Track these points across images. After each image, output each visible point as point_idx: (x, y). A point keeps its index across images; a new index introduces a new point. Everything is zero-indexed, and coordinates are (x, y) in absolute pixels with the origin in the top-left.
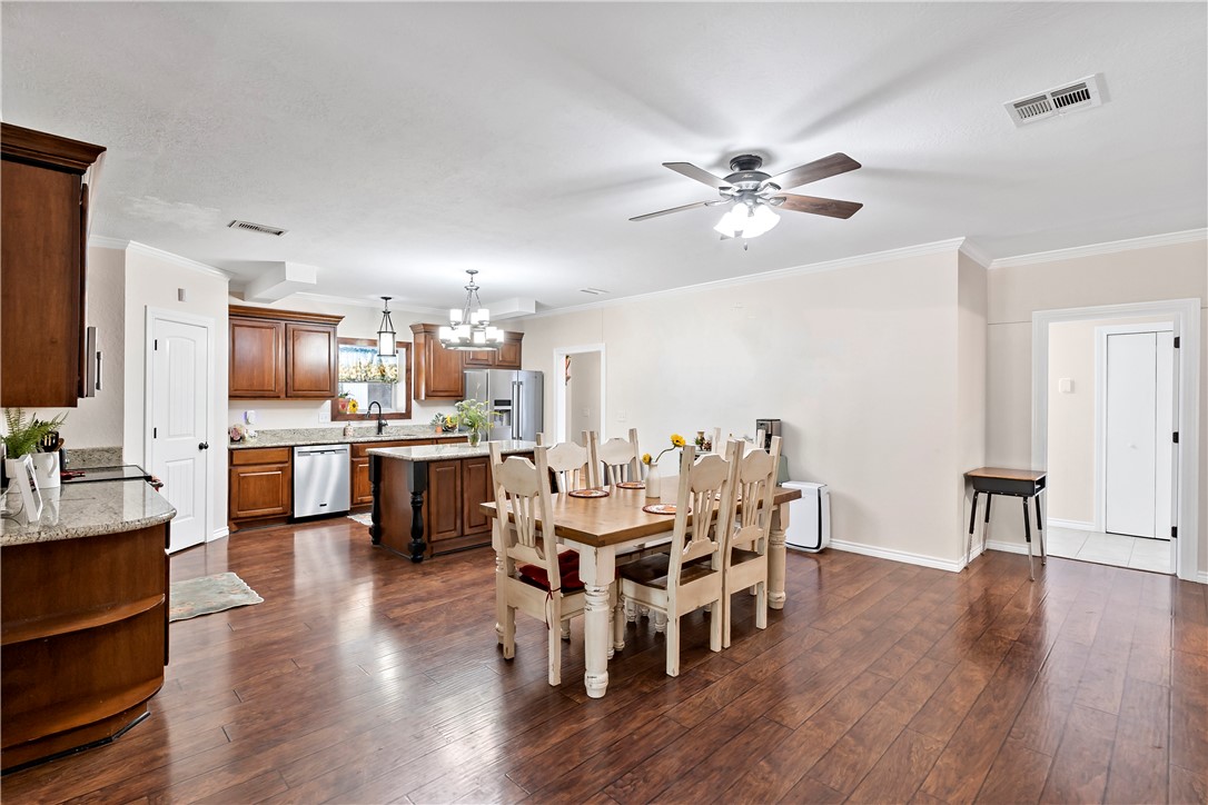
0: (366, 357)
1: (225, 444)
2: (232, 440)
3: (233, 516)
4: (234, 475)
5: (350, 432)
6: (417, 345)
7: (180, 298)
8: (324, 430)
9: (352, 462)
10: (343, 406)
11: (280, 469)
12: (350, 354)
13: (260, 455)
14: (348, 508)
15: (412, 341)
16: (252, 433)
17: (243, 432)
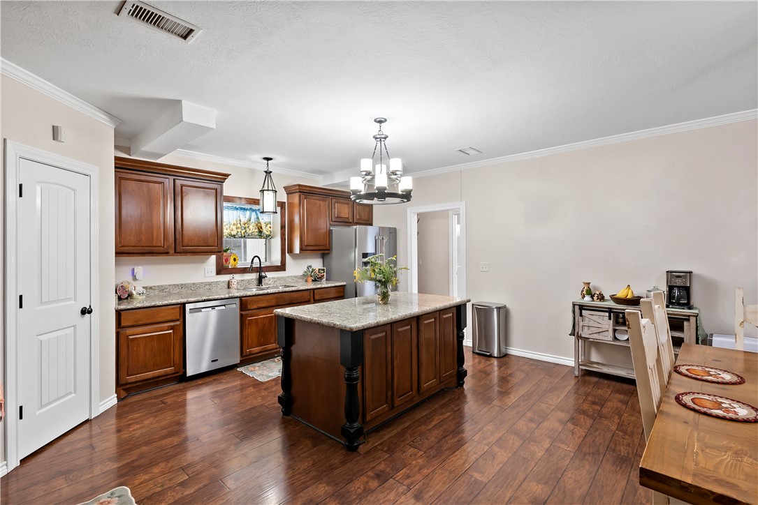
0: (245, 215)
1: (112, 304)
2: (120, 298)
3: (122, 382)
4: (121, 337)
5: (234, 285)
6: (290, 205)
7: (55, 137)
8: (210, 284)
9: (242, 316)
10: (227, 260)
11: (172, 328)
12: (231, 212)
13: (150, 314)
14: (237, 360)
15: (286, 201)
16: (140, 289)
17: (131, 289)
